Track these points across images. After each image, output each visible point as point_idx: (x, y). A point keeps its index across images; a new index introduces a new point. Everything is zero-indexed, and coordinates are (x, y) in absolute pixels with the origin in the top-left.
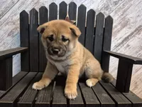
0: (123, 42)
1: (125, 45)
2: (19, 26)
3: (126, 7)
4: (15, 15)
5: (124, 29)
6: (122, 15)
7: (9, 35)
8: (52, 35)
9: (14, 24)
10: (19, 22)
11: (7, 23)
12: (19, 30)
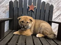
0: (57, 17)
1: (58, 19)
2: (9, 8)
3: (59, 1)
4: (7, 3)
5: (58, 11)
6: (57, 5)
7: (4, 12)
8: (23, 21)
9: (6, 7)
10: (9, 7)
11: (3, 7)
12: (9, 10)
